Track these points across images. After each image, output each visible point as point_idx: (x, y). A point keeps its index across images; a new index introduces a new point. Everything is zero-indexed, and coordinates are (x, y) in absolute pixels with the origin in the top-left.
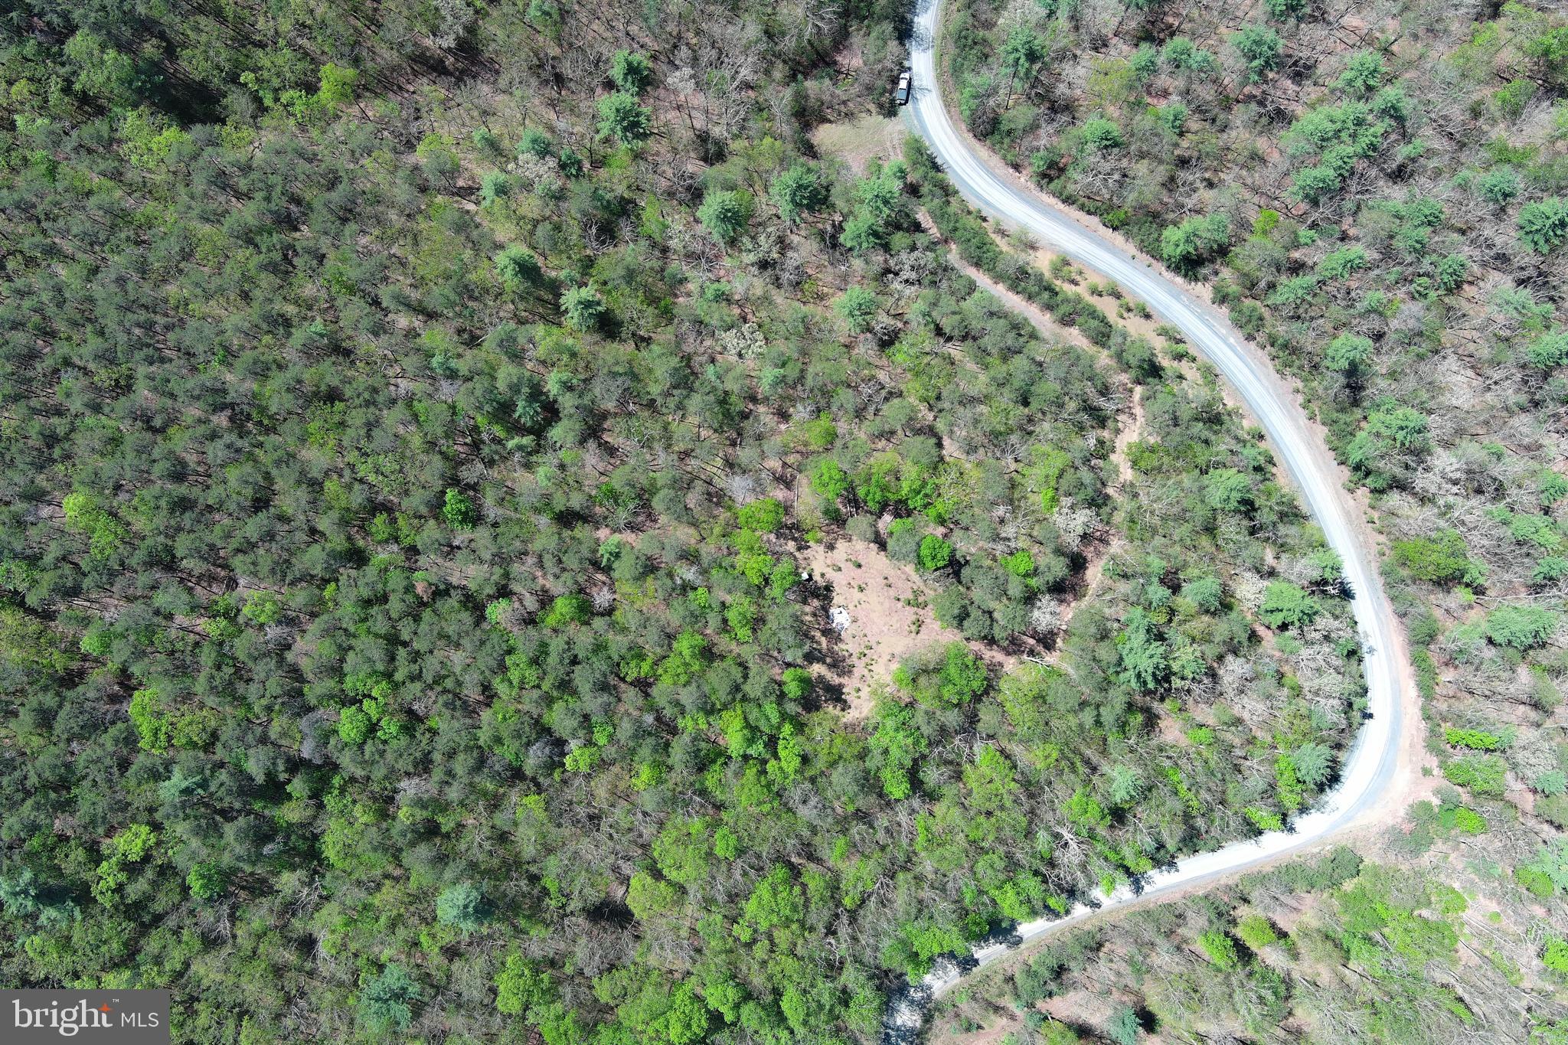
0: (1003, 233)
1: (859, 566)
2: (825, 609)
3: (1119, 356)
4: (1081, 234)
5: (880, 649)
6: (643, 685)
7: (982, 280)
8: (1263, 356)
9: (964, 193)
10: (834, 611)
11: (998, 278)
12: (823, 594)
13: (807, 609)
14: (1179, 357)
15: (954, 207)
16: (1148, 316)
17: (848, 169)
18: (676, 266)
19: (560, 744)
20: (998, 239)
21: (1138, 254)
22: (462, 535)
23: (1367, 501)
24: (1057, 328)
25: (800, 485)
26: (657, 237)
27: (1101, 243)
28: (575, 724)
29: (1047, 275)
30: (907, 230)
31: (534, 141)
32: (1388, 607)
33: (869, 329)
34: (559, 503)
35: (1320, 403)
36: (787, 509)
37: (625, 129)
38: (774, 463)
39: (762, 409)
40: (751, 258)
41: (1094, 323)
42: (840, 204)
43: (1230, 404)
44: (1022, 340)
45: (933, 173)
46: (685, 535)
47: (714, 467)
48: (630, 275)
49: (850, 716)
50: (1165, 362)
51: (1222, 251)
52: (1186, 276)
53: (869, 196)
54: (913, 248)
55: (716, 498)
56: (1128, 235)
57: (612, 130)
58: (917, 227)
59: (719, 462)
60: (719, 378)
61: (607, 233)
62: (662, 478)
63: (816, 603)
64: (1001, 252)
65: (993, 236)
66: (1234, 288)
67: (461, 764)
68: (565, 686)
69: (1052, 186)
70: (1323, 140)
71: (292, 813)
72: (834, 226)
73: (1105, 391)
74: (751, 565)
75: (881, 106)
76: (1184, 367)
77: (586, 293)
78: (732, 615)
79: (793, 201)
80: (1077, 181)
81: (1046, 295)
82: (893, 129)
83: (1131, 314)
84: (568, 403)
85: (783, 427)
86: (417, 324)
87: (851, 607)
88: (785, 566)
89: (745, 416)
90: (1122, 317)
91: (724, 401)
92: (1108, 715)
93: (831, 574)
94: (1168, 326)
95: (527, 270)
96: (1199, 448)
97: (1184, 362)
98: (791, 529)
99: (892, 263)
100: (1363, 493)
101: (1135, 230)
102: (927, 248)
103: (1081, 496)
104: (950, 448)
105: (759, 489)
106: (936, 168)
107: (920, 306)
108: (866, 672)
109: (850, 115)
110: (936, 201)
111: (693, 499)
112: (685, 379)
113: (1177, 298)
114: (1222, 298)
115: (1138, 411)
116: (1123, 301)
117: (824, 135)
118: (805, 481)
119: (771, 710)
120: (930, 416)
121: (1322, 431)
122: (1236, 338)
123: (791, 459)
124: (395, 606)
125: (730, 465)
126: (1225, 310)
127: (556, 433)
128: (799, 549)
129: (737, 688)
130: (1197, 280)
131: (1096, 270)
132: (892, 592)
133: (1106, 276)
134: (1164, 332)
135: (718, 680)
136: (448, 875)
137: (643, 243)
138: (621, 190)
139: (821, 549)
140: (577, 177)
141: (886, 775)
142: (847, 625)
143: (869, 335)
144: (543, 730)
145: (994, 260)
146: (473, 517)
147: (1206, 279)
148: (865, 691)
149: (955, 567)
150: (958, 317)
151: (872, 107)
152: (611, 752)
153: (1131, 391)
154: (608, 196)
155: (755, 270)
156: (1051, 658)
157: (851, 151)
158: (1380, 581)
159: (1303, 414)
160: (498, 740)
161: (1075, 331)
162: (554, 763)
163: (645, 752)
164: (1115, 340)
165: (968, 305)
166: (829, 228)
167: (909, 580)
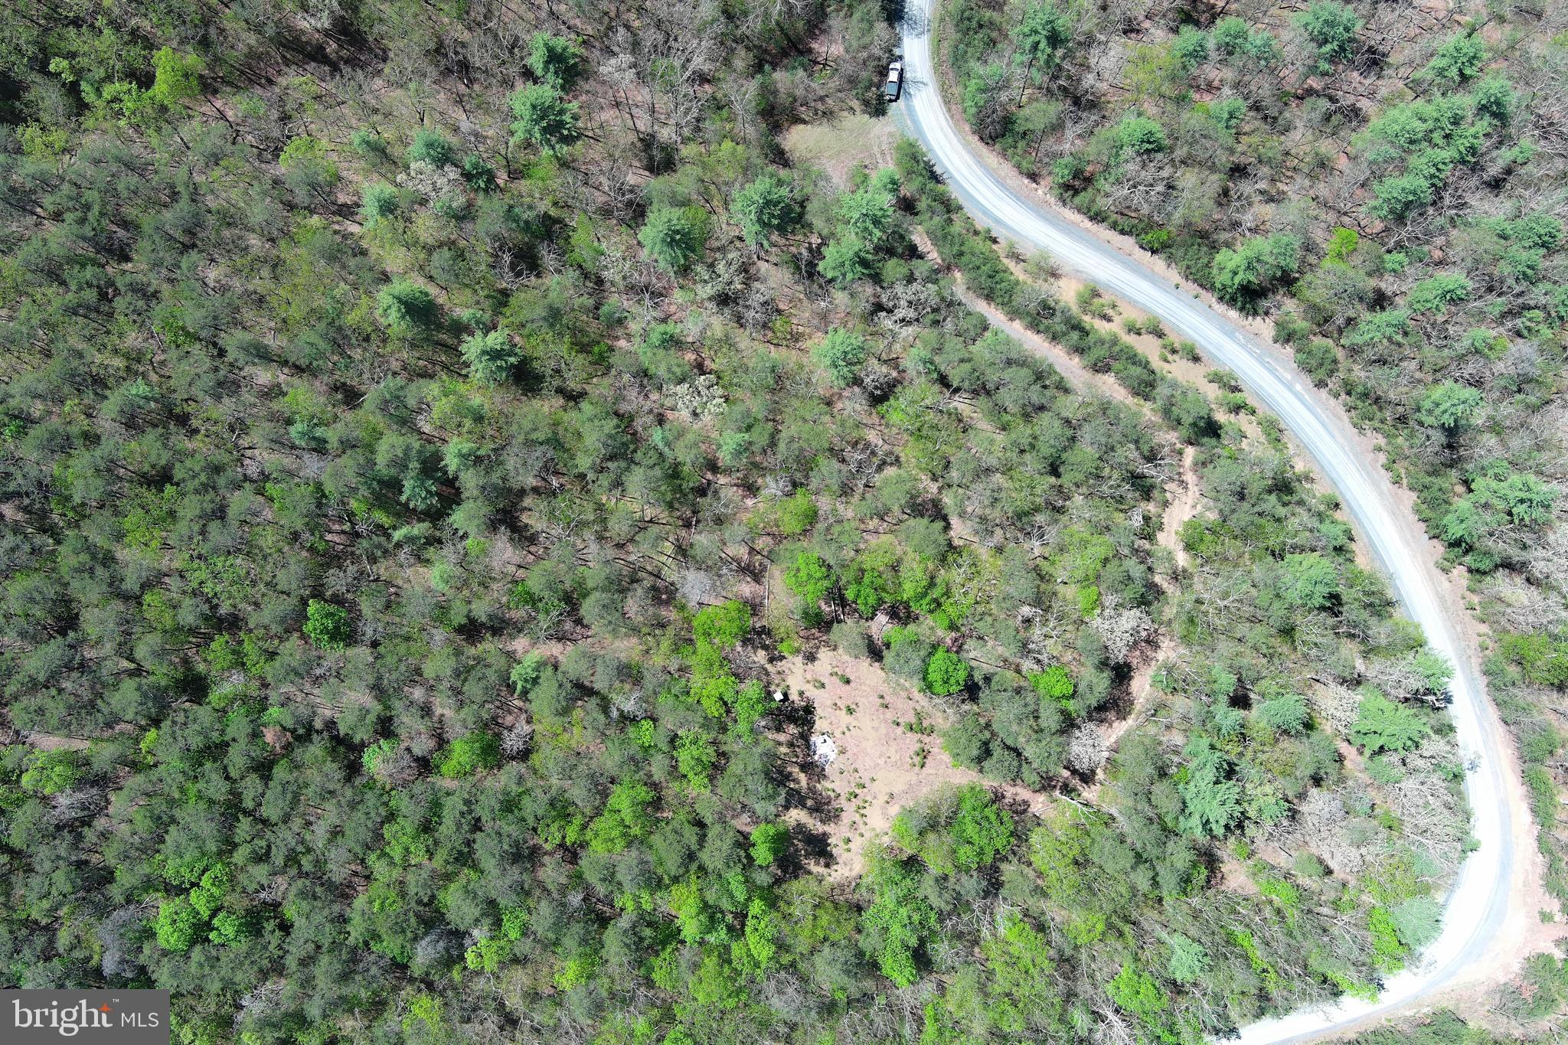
0: (1017, 258)
1: (848, 682)
2: (805, 737)
3: (1167, 412)
4: (1113, 257)
5: (874, 787)
6: (571, 854)
7: (995, 316)
8: (1337, 406)
9: (969, 210)
10: (813, 739)
11: (1014, 314)
12: (802, 716)
13: (782, 737)
14: (1237, 409)
15: (957, 227)
16: (1196, 359)
17: (828, 179)
18: (615, 301)
19: (458, 937)
20: (1011, 264)
21: (1182, 282)
22: (334, 655)
23: (1465, 583)
24: (1087, 375)
25: (771, 577)
26: (589, 266)
27: (1137, 269)
28: (477, 912)
29: (1075, 310)
30: (901, 256)
31: (430, 145)
32: (1494, 715)
33: (857, 381)
34: (459, 613)
35: (1406, 463)
36: (754, 607)
37: (545, 131)
38: (743, 552)
39: (722, 480)
40: (709, 290)
41: (1135, 371)
42: (818, 223)
43: (1300, 467)
44: (1047, 393)
45: (931, 185)
46: (627, 648)
47: (662, 556)
48: (554, 315)
49: (839, 874)
50: (1221, 417)
51: (1286, 281)
52: (1242, 309)
53: (856, 215)
54: (910, 279)
55: (663, 594)
56: (1170, 258)
57: (529, 132)
58: (913, 252)
59: (669, 547)
60: (668, 444)
61: (527, 261)
62: (595, 573)
63: (792, 729)
64: (1017, 283)
65: (1006, 261)
66: (1301, 324)
67: (324, 971)
68: (465, 857)
69: (1077, 200)
70: (1412, 142)
72: (810, 250)
73: (1151, 457)
74: (708, 687)
75: (866, 103)
76: (1243, 420)
77: (494, 340)
79: (760, 220)
80: (1109, 194)
81: (1075, 335)
82: (881, 130)
83: (1176, 357)
84: (470, 481)
85: (750, 502)
86: (282, 378)
87: (838, 734)
88: (751, 689)
89: (702, 491)
90: (1166, 361)
92: (1167, 873)
93: (811, 692)
94: (1221, 370)
95: (420, 311)
96: (1270, 527)
97: (1242, 414)
98: (758, 636)
99: (884, 299)
100: (1459, 573)
101: (1180, 253)
102: (928, 280)
103: (1129, 594)
104: (960, 530)
105: (721, 587)
106: (935, 177)
107: (920, 351)
108: (857, 818)
109: (828, 115)
110: (937, 219)
111: (637, 601)
112: (624, 449)
113: (1230, 335)
114: (1286, 336)
115: (1190, 478)
116: (1166, 341)
117: (797, 139)
118: (777, 573)
119: (736, 883)
120: (934, 488)
121: (1410, 498)
122: (1303, 384)
123: (761, 543)
124: (236, 759)
125: (683, 551)
126: (1289, 350)
127: (458, 518)
128: (771, 660)
129: (691, 856)
130: (1255, 313)
131: (1133, 303)
132: (889, 715)
133: (1144, 309)
134: (1216, 379)
135: (666, 852)
137: (572, 274)
138: (544, 206)
139: (799, 660)
140: (486, 191)
141: (885, 957)
142: (832, 756)
143: (856, 389)
144: (431, 918)
145: (1010, 292)
146: (345, 634)
147: (1267, 313)
148: (857, 843)
149: (972, 691)
150: (967, 366)
151: (856, 104)
152: (525, 947)
153: (1180, 453)
154: (528, 215)
155: (712, 306)
156: (1089, 793)
157: (830, 158)
158: (1484, 683)
159: (1385, 477)
160: (375, 934)
161: (1109, 379)
162: (451, 959)
163: (570, 942)
164: (1162, 391)
165: (977, 348)
166: (805, 253)
167: (911, 699)
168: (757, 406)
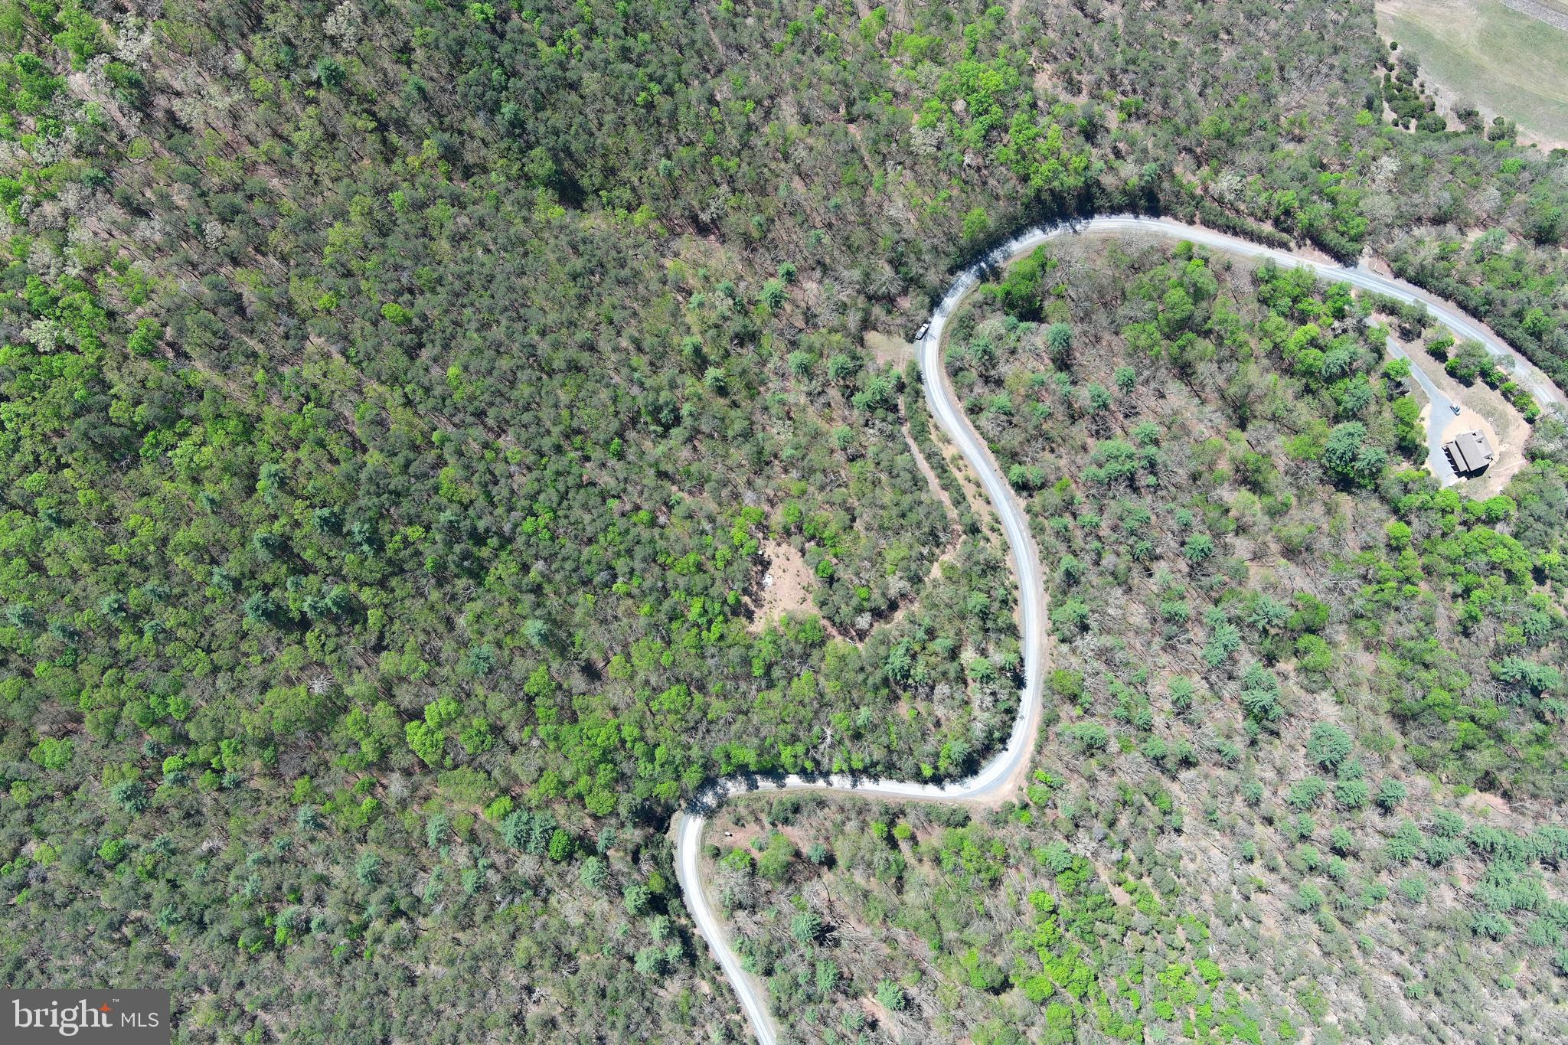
0: (937, 428)
1: (788, 560)
2: (763, 573)
3: (962, 517)
4: (975, 446)
5: (780, 603)
6: (664, 567)
7: (914, 448)
8: (1036, 548)
9: (927, 399)
10: (766, 575)
11: (922, 451)
12: (765, 564)
13: (755, 568)
14: (993, 530)
15: (919, 404)
16: (988, 503)
17: (875, 360)
19: (614, 577)
20: (933, 431)
21: (998, 469)
22: (611, 462)
23: (1053, 643)
24: (938, 488)
25: (778, 508)
26: (763, 356)
27: (983, 455)
28: (626, 571)
29: (948, 459)
32: (1040, 700)
33: (846, 449)
34: (663, 467)
35: (1052, 584)
36: (767, 517)
38: (771, 493)
39: (777, 463)
40: (805, 387)
41: (958, 495)
43: (1009, 564)
44: (916, 487)
45: (916, 382)
46: (712, 507)
47: (741, 480)
48: (743, 372)
49: (752, 628)
50: (986, 531)
52: (1016, 491)
55: (736, 496)
56: (997, 458)
58: (895, 409)
59: (744, 479)
60: (763, 440)
62: (715, 476)
63: (760, 567)
64: (931, 438)
65: (931, 427)
66: (1037, 508)
67: (569, 565)
68: (630, 552)
69: (972, 416)
70: (1109, 457)
71: (485, 552)
72: (855, 386)
73: (946, 530)
74: (737, 535)
75: (907, 335)
76: (993, 537)
77: (719, 372)
78: (718, 555)
79: (837, 372)
80: (983, 420)
81: (942, 470)
82: (908, 348)
83: (980, 498)
84: (687, 422)
85: (783, 476)
87: (775, 577)
88: (754, 542)
89: (767, 464)
90: (974, 497)
91: (760, 453)
92: (870, 681)
93: (773, 557)
94: (996, 512)
95: (697, 351)
97: (995, 533)
98: (763, 527)
99: (870, 423)
100: (1055, 638)
101: (1001, 457)
102: (893, 422)
103: (908, 574)
104: (858, 525)
105: (757, 502)
106: (919, 380)
107: (875, 449)
108: (768, 611)
109: (889, 333)
110: (911, 398)
111: (725, 492)
112: (747, 435)
113: (1007, 500)
114: (1028, 511)
115: (958, 546)
116: (980, 490)
117: (871, 337)
118: (781, 508)
119: (717, 606)
120: (856, 504)
121: (1048, 599)
122: (1027, 533)
123: (780, 493)
124: (571, 480)
125: (749, 483)
126: (1028, 517)
127: (674, 431)
128: (764, 538)
129: (706, 589)
130: (1021, 496)
131: (974, 469)
132: (798, 579)
133: (977, 473)
134: (992, 514)
135: (699, 580)
136: (538, 613)
137: (756, 357)
139: (774, 543)
140: (739, 311)
141: (755, 661)
142: (769, 584)
143: (844, 452)
144: (610, 568)
145: (925, 440)
146: (621, 456)
147: (1025, 497)
148: (764, 620)
149: (831, 580)
150: (891, 462)
151: (902, 334)
152: (635, 591)
153: (959, 535)
154: (749, 327)
155: (804, 394)
156: (860, 646)
157: (881, 351)
158: (1042, 686)
159: (1042, 586)
160: (589, 562)
161: (946, 494)
162: (607, 585)
163: (651, 599)
164: (964, 507)
165: (899, 457)
166: (851, 387)
167: (810, 576)
168: (804, 441)
